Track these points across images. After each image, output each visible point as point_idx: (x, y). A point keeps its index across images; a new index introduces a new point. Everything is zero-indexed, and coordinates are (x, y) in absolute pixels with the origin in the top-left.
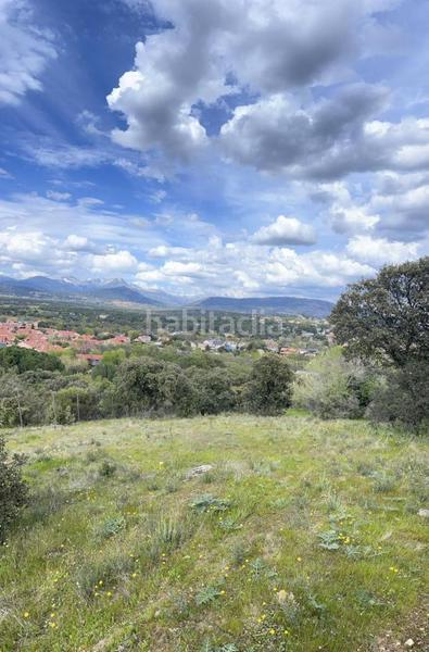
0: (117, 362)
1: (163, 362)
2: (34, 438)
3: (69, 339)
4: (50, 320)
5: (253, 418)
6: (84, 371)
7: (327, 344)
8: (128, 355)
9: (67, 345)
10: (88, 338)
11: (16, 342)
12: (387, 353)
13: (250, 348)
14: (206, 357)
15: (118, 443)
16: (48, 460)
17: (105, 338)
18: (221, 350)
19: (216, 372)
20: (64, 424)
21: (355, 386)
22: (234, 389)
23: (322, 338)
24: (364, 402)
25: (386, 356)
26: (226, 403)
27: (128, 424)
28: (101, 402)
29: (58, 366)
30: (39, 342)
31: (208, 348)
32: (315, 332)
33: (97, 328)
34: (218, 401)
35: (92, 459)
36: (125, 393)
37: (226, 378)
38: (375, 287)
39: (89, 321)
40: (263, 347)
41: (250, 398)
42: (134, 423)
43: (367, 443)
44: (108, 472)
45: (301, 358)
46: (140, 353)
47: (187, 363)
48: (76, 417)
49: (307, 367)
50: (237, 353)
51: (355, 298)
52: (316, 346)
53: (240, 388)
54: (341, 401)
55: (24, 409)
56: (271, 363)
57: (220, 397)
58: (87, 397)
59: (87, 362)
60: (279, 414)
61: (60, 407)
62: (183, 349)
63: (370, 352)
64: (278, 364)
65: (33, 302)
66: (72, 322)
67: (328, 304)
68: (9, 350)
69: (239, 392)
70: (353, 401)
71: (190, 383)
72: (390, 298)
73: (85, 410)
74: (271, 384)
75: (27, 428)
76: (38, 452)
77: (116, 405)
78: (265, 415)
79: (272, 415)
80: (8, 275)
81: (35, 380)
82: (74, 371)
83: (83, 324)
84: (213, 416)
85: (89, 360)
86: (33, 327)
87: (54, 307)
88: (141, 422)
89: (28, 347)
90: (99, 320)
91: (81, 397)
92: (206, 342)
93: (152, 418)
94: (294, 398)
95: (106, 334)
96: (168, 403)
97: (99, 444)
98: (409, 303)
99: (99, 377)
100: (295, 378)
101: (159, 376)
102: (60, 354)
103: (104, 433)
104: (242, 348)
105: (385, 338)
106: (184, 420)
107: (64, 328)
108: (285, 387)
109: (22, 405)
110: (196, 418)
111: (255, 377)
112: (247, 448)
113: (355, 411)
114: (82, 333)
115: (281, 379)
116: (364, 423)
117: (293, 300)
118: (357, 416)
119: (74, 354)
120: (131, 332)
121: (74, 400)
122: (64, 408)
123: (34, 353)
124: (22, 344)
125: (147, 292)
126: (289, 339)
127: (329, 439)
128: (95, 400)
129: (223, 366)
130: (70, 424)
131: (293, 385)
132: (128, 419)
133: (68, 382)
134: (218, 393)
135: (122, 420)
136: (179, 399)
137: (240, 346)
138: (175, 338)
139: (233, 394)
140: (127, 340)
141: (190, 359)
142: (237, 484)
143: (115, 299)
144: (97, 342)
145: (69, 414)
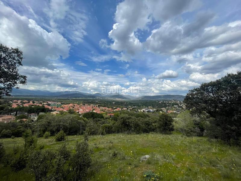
0: (118, 116)
1: (131, 116)
2: (94, 139)
3: (105, 109)
4: (100, 105)
5: (161, 135)
6: (109, 119)
7: (183, 109)
8: (121, 114)
9: (105, 111)
10: (110, 109)
11: (93, 111)
12: (207, 113)
13: (157, 111)
14: (144, 114)
15: (118, 143)
16: (97, 148)
17: (115, 109)
18: (148, 112)
19: (147, 119)
20: (103, 135)
21: (197, 124)
22: (153, 124)
23: (181, 107)
24: (202, 130)
25: (207, 114)
26: (151, 129)
27: (121, 136)
28: (113, 128)
29: (102, 117)
30: (98, 110)
31: (144, 111)
32: (178, 105)
33: (112, 106)
34: (149, 129)
35: (110, 149)
36: (120, 126)
37: (150, 121)
38: (199, 91)
39: (110, 104)
40: (161, 110)
41: (159, 128)
42: (122, 135)
43: (209, 149)
44: (115, 155)
45: (175, 113)
46: (124, 113)
47: (138, 116)
48: (106, 133)
49: (177, 117)
50: (153, 112)
51: (192, 95)
52: (179, 110)
53: (155, 124)
54: (192, 129)
55: (93, 130)
56: (165, 116)
57: (149, 127)
58: (110, 127)
59: (110, 116)
60: (170, 134)
61: (102, 130)
62: (136, 112)
63: (200, 113)
64: (167, 116)
65: (97, 100)
66: (106, 105)
67: (182, 96)
68: (91, 113)
69: (155, 125)
70: (197, 129)
71: (139, 122)
72: (206, 94)
73: (109, 131)
74: (166, 123)
75: (93, 136)
76: (95, 145)
77: (117, 129)
78: (165, 134)
79: (168, 134)
80: (90, 93)
81: (97, 121)
82: (106, 118)
83: (109, 105)
84: (147, 134)
85: (110, 115)
86: (97, 107)
87: (101, 101)
88: (125, 135)
89: (95, 112)
90: (113, 104)
91: (108, 127)
92: (143, 109)
93: (128, 134)
94: (175, 128)
95: (115, 108)
96: (133, 129)
97: (112, 143)
98: (213, 95)
99: (113, 120)
100: (174, 121)
101: (130, 120)
102: (103, 114)
103: (114, 139)
104: (155, 111)
105: (205, 108)
106: (138, 135)
107: (104, 106)
108: (171, 124)
109: (93, 129)
110: (142, 135)
111: (160, 121)
112: (161, 148)
113: (199, 133)
114: (108, 108)
115: (169, 121)
116: (205, 139)
117: (170, 95)
118: (200, 135)
119: (106, 114)
120: (121, 107)
121: (106, 128)
122: (104, 130)
123: (97, 114)
124: (94, 111)
125: (125, 96)
126: (170, 108)
127: (192, 146)
128: (112, 128)
129: (149, 117)
130: (104, 135)
131: (174, 123)
132: (121, 134)
133: (105, 122)
134: (148, 126)
135: (119, 134)
136: (136, 128)
137: (154, 110)
138: (134, 108)
139: (153, 126)
140: (120, 109)
141: (138, 115)
142: (161, 166)
143: (117, 98)
144: (112, 110)
145: (104, 132)
